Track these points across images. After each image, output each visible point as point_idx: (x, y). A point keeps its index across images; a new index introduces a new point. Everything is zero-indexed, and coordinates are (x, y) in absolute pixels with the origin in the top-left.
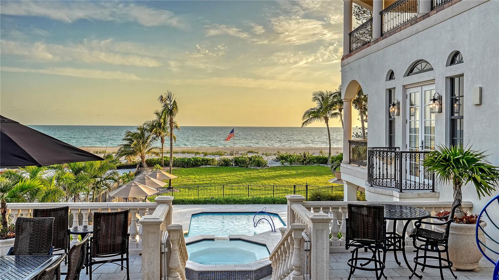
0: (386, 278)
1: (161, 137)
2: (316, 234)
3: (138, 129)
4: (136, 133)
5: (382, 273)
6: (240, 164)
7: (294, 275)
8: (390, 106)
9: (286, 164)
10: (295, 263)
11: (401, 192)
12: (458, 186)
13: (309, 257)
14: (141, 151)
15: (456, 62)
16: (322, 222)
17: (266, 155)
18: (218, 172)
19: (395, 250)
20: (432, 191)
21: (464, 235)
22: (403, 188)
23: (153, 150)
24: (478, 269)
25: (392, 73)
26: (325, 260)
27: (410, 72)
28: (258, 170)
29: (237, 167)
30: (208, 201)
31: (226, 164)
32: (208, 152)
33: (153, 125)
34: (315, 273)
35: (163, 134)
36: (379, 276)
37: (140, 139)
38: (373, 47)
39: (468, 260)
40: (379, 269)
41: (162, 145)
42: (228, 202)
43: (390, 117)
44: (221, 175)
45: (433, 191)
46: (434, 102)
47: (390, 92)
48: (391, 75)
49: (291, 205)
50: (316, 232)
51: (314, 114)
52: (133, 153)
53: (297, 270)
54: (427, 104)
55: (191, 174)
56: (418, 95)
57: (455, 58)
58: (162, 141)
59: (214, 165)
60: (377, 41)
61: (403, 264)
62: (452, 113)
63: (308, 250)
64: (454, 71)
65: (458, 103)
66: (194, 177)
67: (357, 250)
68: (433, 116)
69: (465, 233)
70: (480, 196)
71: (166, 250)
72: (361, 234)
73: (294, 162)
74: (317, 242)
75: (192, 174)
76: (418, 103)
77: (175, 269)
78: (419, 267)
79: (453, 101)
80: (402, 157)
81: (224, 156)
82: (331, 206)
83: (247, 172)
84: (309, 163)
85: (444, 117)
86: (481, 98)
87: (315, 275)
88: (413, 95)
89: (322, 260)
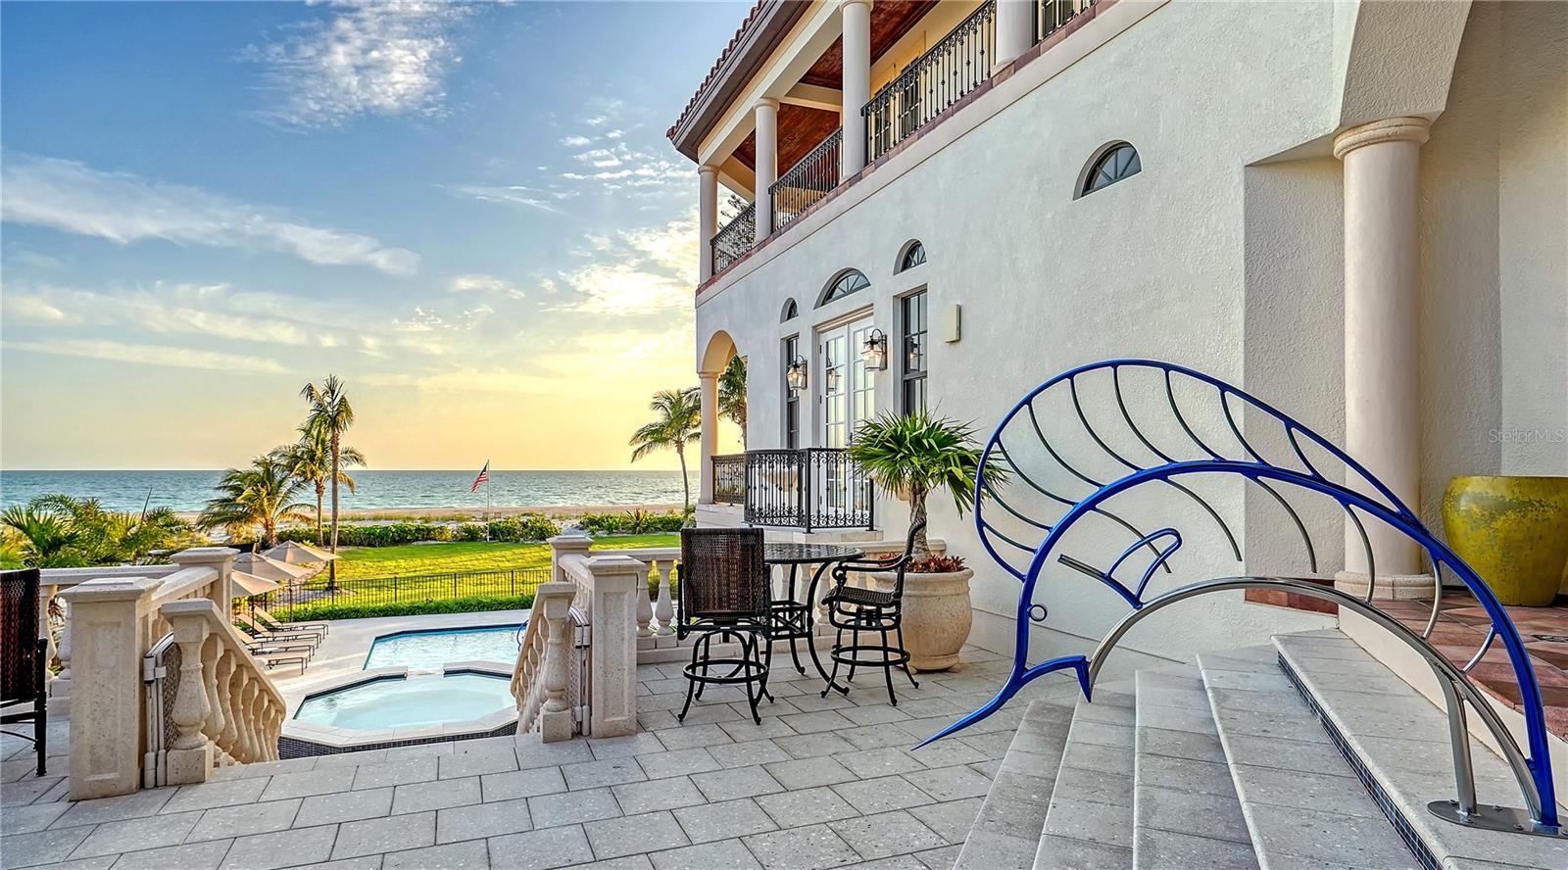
0: (772, 699)
1: (316, 481)
2: (604, 604)
3: (259, 464)
4: (250, 474)
5: (763, 690)
6: (501, 535)
7: (548, 710)
8: (788, 370)
9: (599, 533)
10: (549, 682)
11: (809, 532)
12: (918, 496)
13: (587, 663)
14: (263, 513)
15: (913, 264)
16: (618, 575)
17: (560, 518)
18: (454, 552)
19: (792, 637)
20: (868, 528)
21: (932, 596)
22: (813, 525)
23: (295, 511)
24: (958, 666)
25: (794, 305)
26: (626, 667)
27: (828, 296)
28: (540, 546)
29: (496, 543)
30: (418, 608)
31: (471, 537)
32: (432, 516)
33: (295, 456)
34: (602, 700)
35: (320, 473)
36: (755, 697)
37: (262, 486)
38: (757, 258)
39: (940, 647)
40: (754, 678)
41: (319, 499)
42: (464, 607)
43: (790, 393)
44: (456, 559)
45: (872, 529)
46: (872, 348)
47: (789, 343)
48: (791, 310)
49: (560, 559)
50: (604, 600)
51: (654, 436)
52: (246, 518)
53: (555, 698)
54: (859, 357)
55: (388, 559)
56: (842, 342)
57: (910, 255)
58: (319, 490)
59: (445, 540)
60: (763, 244)
61: (811, 670)
62: (906, 368)
63: (586, 647)
64: (909, 280)
65: (916, 350)
66: (394, 563)
67: (707, 637)
68: (871, 375)
69: (933, 593)
70: (961, 512)
71: (162, 672)
72: (715, 599)
73: (617, 528)
74: (606, 623)
75: (393, 558)
76: (842, 360)
77: (192, 726)
78: (844, 670)
79: (908, 346)
80: (810, 460)
81: (470, 523)
82: (654, 556)
83: (517, 551)
84: (645, 530)
85: (891, 376)
86: (959, 328)
87: (602, 705)
88: (832, 344)
89: (620, 667)
